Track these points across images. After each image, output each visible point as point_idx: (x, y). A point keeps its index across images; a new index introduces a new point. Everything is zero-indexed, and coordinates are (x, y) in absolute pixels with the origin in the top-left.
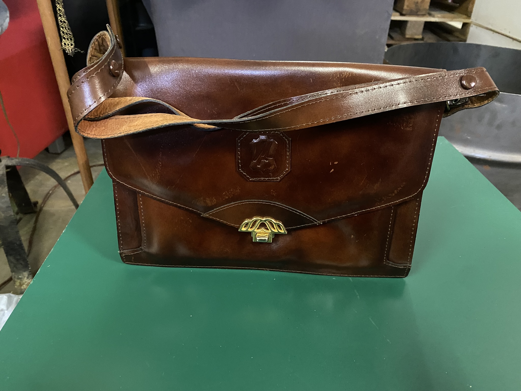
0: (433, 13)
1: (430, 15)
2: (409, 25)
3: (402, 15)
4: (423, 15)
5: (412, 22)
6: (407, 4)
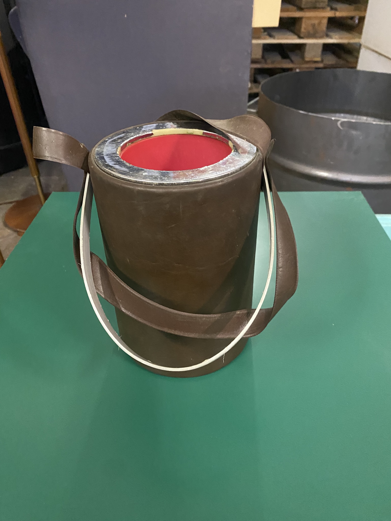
0: (331, 34)
1: (327, 36)
2: (307, 48)
3: (300, 37)
4: (321, 37)
5: (310, 44)
6: (304, 27)
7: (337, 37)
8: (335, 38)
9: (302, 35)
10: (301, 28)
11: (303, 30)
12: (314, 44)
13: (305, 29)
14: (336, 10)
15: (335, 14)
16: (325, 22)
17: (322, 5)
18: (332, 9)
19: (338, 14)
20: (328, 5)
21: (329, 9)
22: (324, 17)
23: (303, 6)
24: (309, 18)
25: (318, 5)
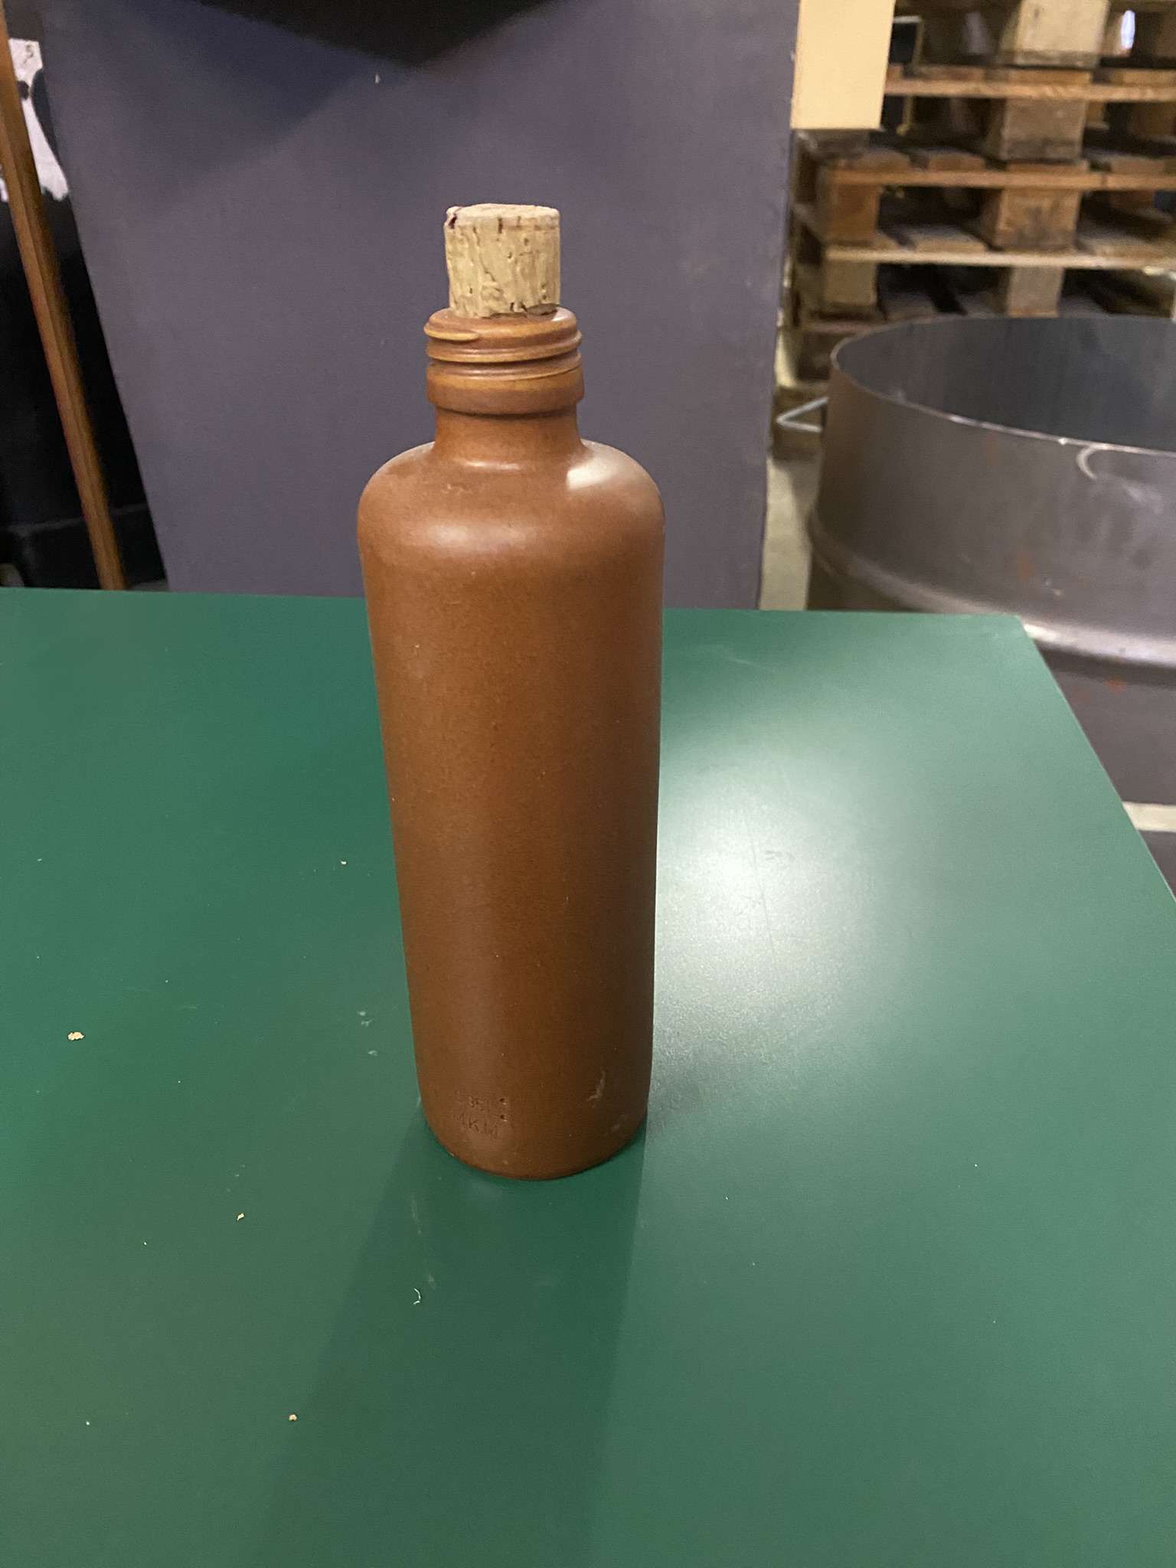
0: (1089, 242)
1: (1081, 248)
2: (1015, 279)
3: (993, 248)
4: (1059, 250)
5: (1024, 269)
6: (1007, 216)
7: (1108, 249)
8: (1104, 254)
9: (999, 242)
10: (995, 219)
11: (1002, 226)
12: (1036, 270)
13: (1009, 223)
14: (1107, 169)
15: (1104, 181)
16: (1072, 203)
17: (1062, 152)
18: (1094, 167)
19: (1113, 182)
20: (1083, 156)
21: (1084, 165)
22: (1068, 191)
23: (1004, 155)
24: (1022, 192)
25: (1051, 153)
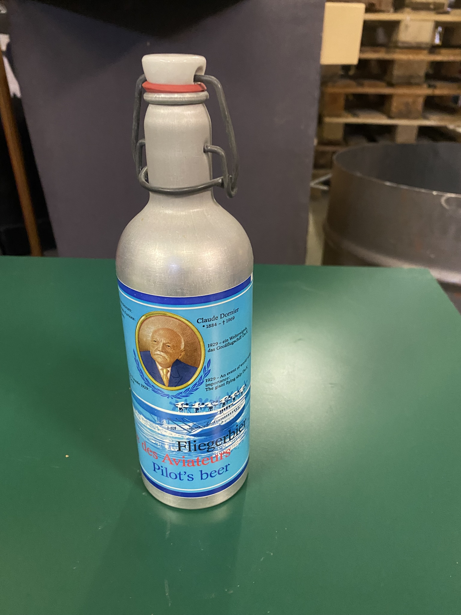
0: (428, 115)
1: (425, 118)
2: (399, 130)
3: (390, 117)
4: (416, 118)
5: (402, 126)
6: (395, 105)
7: (435, 118)
9: (392, 115)
10: (391, 106)
11: (393, 109)
12: (406, 126)
13: (396, 108)
14: (434, 87)
15: (433, 92)
16: (421, 101)
17: (417, 81)
18: (430, 86)
19: (437, 92)
20: (425, 82)
21: (425, 86)
22: (419, 96)
23: (394, 81)
24: (402, 96)
25: (413, 81)
